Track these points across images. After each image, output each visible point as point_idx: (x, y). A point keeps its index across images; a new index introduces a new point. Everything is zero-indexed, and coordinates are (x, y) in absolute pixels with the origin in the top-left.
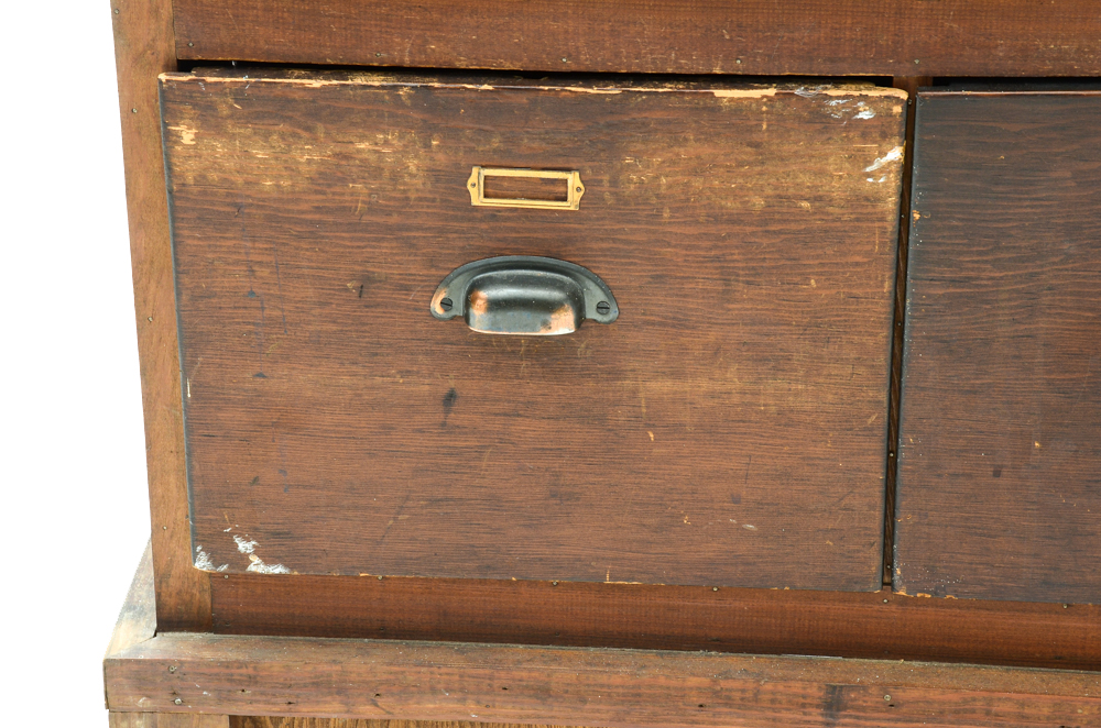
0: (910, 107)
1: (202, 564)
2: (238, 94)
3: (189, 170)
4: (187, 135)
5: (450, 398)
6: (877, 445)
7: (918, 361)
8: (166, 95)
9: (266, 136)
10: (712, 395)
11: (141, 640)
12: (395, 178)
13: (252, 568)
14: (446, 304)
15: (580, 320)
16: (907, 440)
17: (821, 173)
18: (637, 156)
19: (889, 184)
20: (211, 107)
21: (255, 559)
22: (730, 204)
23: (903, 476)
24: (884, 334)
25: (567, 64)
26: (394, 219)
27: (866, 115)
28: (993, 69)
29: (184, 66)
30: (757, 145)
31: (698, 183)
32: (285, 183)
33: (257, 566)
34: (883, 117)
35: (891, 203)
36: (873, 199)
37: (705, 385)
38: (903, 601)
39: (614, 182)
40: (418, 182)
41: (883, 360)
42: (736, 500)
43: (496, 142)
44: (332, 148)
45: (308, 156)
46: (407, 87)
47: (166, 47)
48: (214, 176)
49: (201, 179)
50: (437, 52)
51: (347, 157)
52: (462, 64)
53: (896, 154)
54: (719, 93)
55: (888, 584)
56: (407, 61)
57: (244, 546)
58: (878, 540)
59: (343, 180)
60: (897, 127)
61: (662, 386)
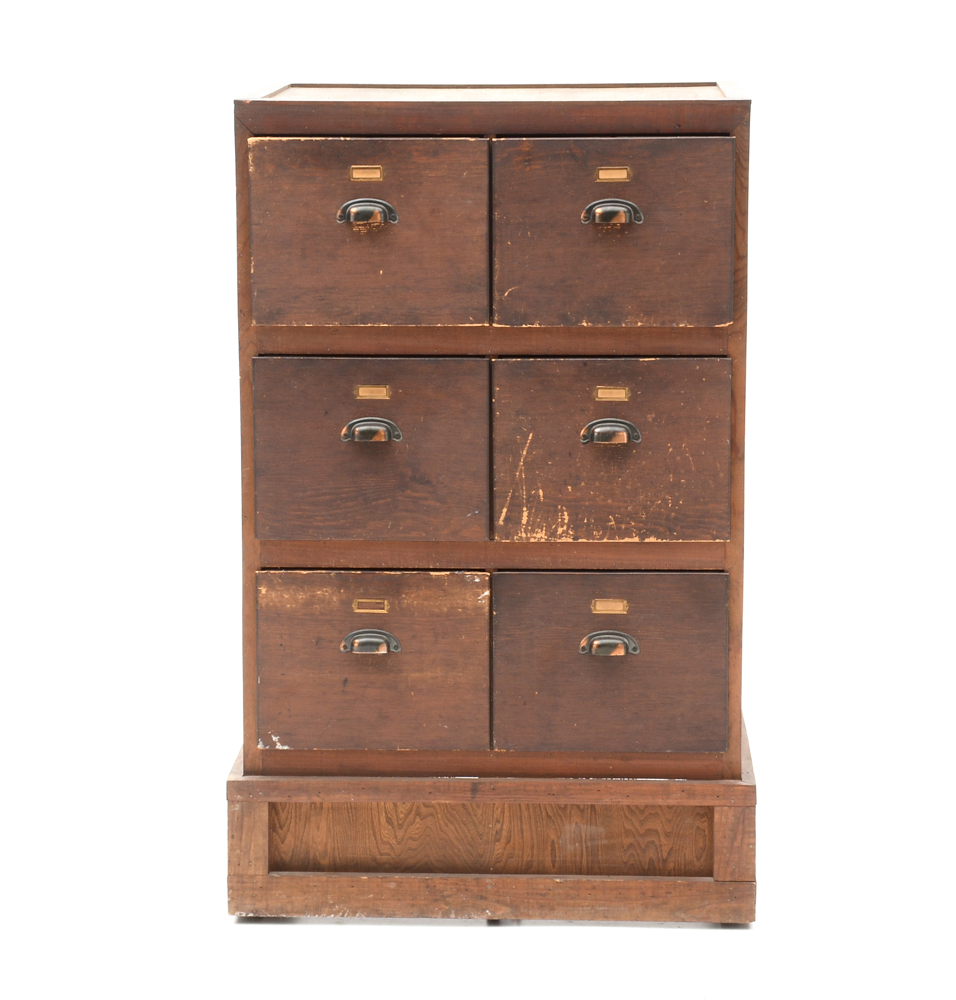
0: (491, 578)
1: (260, 746)
2: (280, 576)
3: (263, 602)
4: (263, 590)
5: (346, 681)
6: (486, 695)
7: (498, 663)
8: (257, 577)
9: (288, 590)
10: (432, 678)
11: (240, 777)
12: (329, 603)
13: (277, 747)
14: (345, 647)
15: (389, 650)
16: (496, 693)
17: (464, 599)
18: (406, 594)
19: (485, 603)
20: (272, 580)
21: (279, 744)
22: (436, 610)
23: (495, 704)
24: (487, 655)
25: (384, 565)
26: (328, 618)
27: (477, 580)
28: (516, 566)
29: (263, 569)
30: (444, 590)
31: (426, 603)
32: (294, 606)
33: (279, 746)
34: (483, 581)
35: (487, 609)
36: (481, 608)
37: (430, 674)
38: (498, 755)
39: (399, 603)
40: (337, 605)
41: (487, 664)
42: (441, 717)
43: (362, 590)
44: (309, 594)
45: (301, 596)
46: (333, 573)
47: (258, 564)
48: (271, 604)
49: (267, 605)
50: (343, 563)
51: (314, 596)
52: (351, 566)
53: (487, 593)
54: (432, 573)
55: (491, 746)
56: (333, 566)
57: (275, 739)
58: (488, 730)
59: (312, 604)
60: (487, 584)
61: (416, 675)
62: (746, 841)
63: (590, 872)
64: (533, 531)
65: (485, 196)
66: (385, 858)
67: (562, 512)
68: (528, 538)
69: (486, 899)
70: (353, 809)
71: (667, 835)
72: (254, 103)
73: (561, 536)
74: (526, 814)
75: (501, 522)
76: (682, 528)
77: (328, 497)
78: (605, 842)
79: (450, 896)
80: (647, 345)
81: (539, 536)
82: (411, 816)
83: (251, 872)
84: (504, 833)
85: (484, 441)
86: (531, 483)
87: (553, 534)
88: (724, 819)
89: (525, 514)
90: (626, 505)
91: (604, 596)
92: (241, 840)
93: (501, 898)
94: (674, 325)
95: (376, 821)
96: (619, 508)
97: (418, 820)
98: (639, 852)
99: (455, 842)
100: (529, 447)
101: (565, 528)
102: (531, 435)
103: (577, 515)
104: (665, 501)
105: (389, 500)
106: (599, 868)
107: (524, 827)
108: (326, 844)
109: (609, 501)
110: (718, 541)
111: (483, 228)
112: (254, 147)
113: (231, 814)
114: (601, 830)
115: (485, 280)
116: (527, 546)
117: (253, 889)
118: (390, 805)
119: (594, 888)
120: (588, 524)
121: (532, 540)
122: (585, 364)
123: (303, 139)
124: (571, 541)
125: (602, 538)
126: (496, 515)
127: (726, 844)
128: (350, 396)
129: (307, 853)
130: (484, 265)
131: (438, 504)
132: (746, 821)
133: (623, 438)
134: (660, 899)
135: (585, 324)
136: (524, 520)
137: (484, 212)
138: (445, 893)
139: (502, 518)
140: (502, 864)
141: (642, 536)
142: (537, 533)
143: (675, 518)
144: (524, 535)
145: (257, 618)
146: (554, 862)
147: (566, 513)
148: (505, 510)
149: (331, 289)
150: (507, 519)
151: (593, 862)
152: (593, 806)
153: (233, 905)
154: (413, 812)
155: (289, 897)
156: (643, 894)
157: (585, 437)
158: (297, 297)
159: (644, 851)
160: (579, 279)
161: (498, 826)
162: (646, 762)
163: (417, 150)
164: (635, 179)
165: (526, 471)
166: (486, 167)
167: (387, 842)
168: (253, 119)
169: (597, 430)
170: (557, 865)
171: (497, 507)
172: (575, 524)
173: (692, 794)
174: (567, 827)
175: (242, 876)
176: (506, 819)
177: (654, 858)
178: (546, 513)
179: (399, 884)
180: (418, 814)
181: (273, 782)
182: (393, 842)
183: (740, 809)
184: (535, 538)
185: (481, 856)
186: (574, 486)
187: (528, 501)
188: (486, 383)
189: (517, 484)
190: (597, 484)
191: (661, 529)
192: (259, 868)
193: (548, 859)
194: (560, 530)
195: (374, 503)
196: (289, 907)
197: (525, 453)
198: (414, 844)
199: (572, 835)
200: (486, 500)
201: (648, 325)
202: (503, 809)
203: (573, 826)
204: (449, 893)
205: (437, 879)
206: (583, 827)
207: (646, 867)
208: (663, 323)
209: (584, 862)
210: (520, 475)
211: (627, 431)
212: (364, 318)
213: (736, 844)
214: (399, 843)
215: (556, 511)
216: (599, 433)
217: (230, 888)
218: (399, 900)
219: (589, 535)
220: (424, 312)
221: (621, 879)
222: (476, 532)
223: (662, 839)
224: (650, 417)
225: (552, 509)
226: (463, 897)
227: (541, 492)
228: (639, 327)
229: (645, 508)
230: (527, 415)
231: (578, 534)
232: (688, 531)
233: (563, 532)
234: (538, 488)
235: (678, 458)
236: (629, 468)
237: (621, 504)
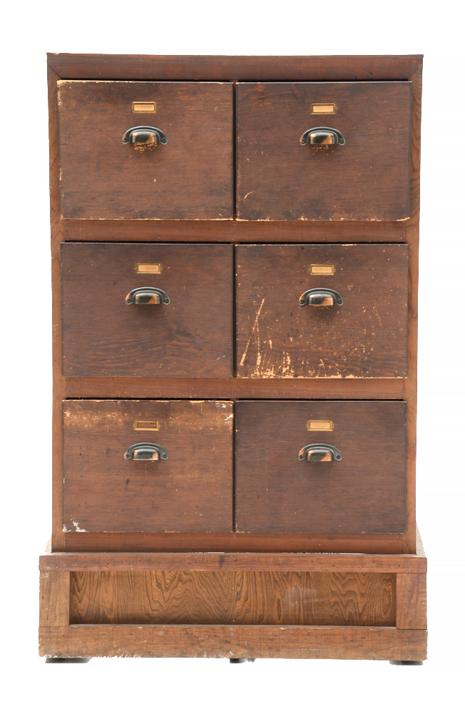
0: (234, 405)
1: (64, 530)
2: (80, 404)
3: (67, 423)
4: (68, 414)
5: (128, 481)
6: (231, 491)
7: (239, 467)
8: (63, 405)
9: (86, 414)
10: (191, 479)
11: (48, 553)
12: (116, 424)
13: (77, 530)
14: (127, 456)
15: (159, 457)
16: (238, 489)
17: (215, 421)
18: (173, 417)
19: (230, 423)
20: (74, 407)
21: (78, 528)
22: (194, 429)
23: (238, 499)
24: (231, 462)
25: (156, 396)
26: (116, 434)
27: (224, 407)
28: (252, 397)
29: (68, 399)
30: (200, 414)
31: (187, 423)
32: (90, 426)
33: (78, 530)
34: (228, 407)
35: (231, 427)
36: (227, 427)
37: (189, 476)
38: (239, 535)
39: (167, 424)
40: (121, 425)
41: (231, 468)
42: (197, 507)
43: (140, 414)
44: (101, 417)
45: (96, 419)
46: (119, 401)
47: (64, 395)
48: (73, 424)
49: (71, 425)
50: (126, 394)
51: (105, 419)
52: (132, 397)
53: (231, 416)
54: (191, 402)
55: (234, 529)
56: (119, 396)
57: (75, 524)
58: (231, 517)
59: (104, 424)
60: (231, 410)
61: (179, 477)
62: (420, 599)
63: (306, 623)
64: (264, 370)
65: (231, 125)
66: (156, 613)
67: (286, 356)
68: (261, 376)
69: (229, 643)
70: (132, 577)
71: (362, 595)
72: (61, 55)
73: (285, 374)
74: (259, 579)
75: (242, 364)
76: (373, 368)
77: (115, 346)
78: (316, 600)
79: (203, 641)
80: (347, 234)
81: (269, 374)
82: (175, 581)
83: (57, 624)
84: (243, 594)
85: (229, 305)
86: (264, 335)
87: (280, 373)
88: (404, 583)
89: (259, 358)
90: (332, 351)
91: (316, 418)
92: (49, 600)
93: (241, 642)
94: (367, 220)
95: (149, 586)
96: (327, 353)
97: (180, 584)
98: (342, 607)
99: (207, 601)
100: (262, 309)
101: (288, 368)
102: (263, 300)
103: (297, 359)
104: (360, 348)
105: (160, 347)
106: (313, 620)
107: (258, 589)
108: (112, 603)
109: (320, 349)
110: (398, 377)
111: (229, 149)
112: (62, 87)
113: (42, 580)
114: (314, 591)
115: (231, 187)
116: (261, 382)
117: (57, 637)
118: (159, 573)
119: (309, 634)
120: (304, 366)
121: (264, 377)
122: (303, 248)
123: (97, 82)
124: (292, 377)
125: (314, 375)
126: (238, 358)
127: (405, 602)
128: (132, 272)
129: (99, 610)
130: (229, 176)
131: (196, 351)
132: (420, 584)
133: (330, 301)
134: (357, 643)
135: (303, 219)
136: (259, 362)
137: (230, 136)
138: (200, 639)
139: (242, 361)
140: (241, 617)
141: (344, 374)
142: (268, 372)
143: (368, 361)
144: (258, 373)
145: (63, 435)
146: (279, 616)
147: (288, 357)
148: (244, 355)
149: (118, 192)
150: (246, 362)
151: (308, 616)
152: (308, 573)
153: (43, 649)
154: (176, 579)
155: (84, 642)
156: (345, 638)
157: (302, 302)
158: (93, 198)
159: (345, 607)
160: (299, 186)
161: (239, 588)
162: (346, 541)
163: (182, 91)
164: (339, 112)
165: (260, 325)
166: (231, 103)
167: (156, 601)
168: (61, 67)
169: (312, 296)
170: (281, 618)
171: (239, 353)
172: (295, 365)
173: (380, 564)
174: (289, 589)
175: (49, 627)
176: (245, 583)
177: (353, 612)
178: (274, 357)
179: (166, 632)
180: (180, 580)
181: (73, 556)
182: (162, 601)
183: (416, 575)
184: (266, 375)
185: (226, 611)
186: (294, 337)
187: (261, 349)
188: (231, 262)
189: (253, 336)
190: (311, 336)
191: (358, 369)
192: (63, 621)
193: (275, 613)
194: (284, 370)
195: (149, 350)
196: (84, 651)
197: (259, 313)
198: (176, 603)
199: (293, 596)
200: (231, 347)
201: (348, 220)
202: (243, 576)
203: (294, 588)
204: (202, 638)
205: (194, 627)
206: (301, 589)
207: (347, 619)
208: (359, 218)
209: (302, 616)
210: (256, 329)
211: (333, 297)
212: (142, 214)
213: (413, 601)
214: (166, 602)
215: (282, 356)
216: (313, 298)
217: (40, 636)
218: (166, 644)
219: (305, 374)
220: (186, 210)
221: (329, 628)
222: (225, 371)
223: (359, 598)
224: (350, 287)
225: (278, 354)
226: (213, 642)
227: (271, 342)
228: (342, 222)
229: (346, 354)
230: (261, 285)
231: (298, 373)
232: (377, 371)
233: (287, 371)
234: (268, 340)
235: (370, 317)
236: (334, 324)
237: (329, 351)
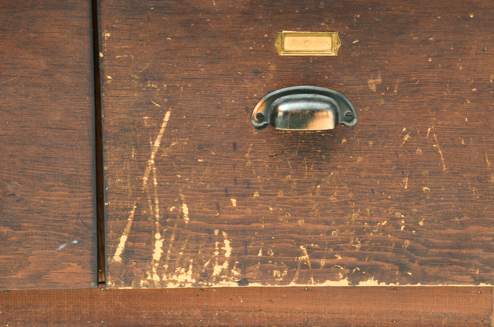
64: (171, 271)
67: (221, 240)
68: (162, 283)
73: (218, 279)
75: (117, 258)
76: (422, 263)
81: (181, 278)
85: (86, 127)
86: (169, 195)
87: (206, 275)
89: (159, 244)
90: (328, 227)
96: (317, 232)
100: (165, 135)
101: (226, 265)
102: (168, 115)
103: (246, 243)
104: (394, 221)
109: (301, 222)
110: (482, 285)
116: (160, 294)
120: (264, 261)
121: (171, 286)
124: (235, 285)
125: (288, 279)
126: (108, 246)
133: (325, 122)
136: (157, 254)
139: (119, 251)
141: (355, 277)
142: (178, 274)
143: (411, 249)
144: (156, 278)
147: (227, 242)
148: (124, 239)
150: (126, 254)
157: (260, 117)
169: (283, 108)
171: (110, 234)
172: (242, 260)
178: (194, 242)
184: (175, 282)
186: (240, 197)
187: (163, 223)
188: (87, 24)
189: (145, 195)
190: (280, 194)
194: (217, 269)
197: (157, 144)
200: (91, 222)
210: (150, 181)
211: (333, 107)
215: (211, 240)
216: (286, 113)
219: (266, 275)
224: (373, 84)
225: (203, 235)
227: (185, 209)
229: (360, 232)
230: (160, 80)
231: (249, 275)
232: (433, 270)
233: (222, 273)
234: (181, 202)
235: (419, 151)
236: (334, 168)
237: (320, 227)
